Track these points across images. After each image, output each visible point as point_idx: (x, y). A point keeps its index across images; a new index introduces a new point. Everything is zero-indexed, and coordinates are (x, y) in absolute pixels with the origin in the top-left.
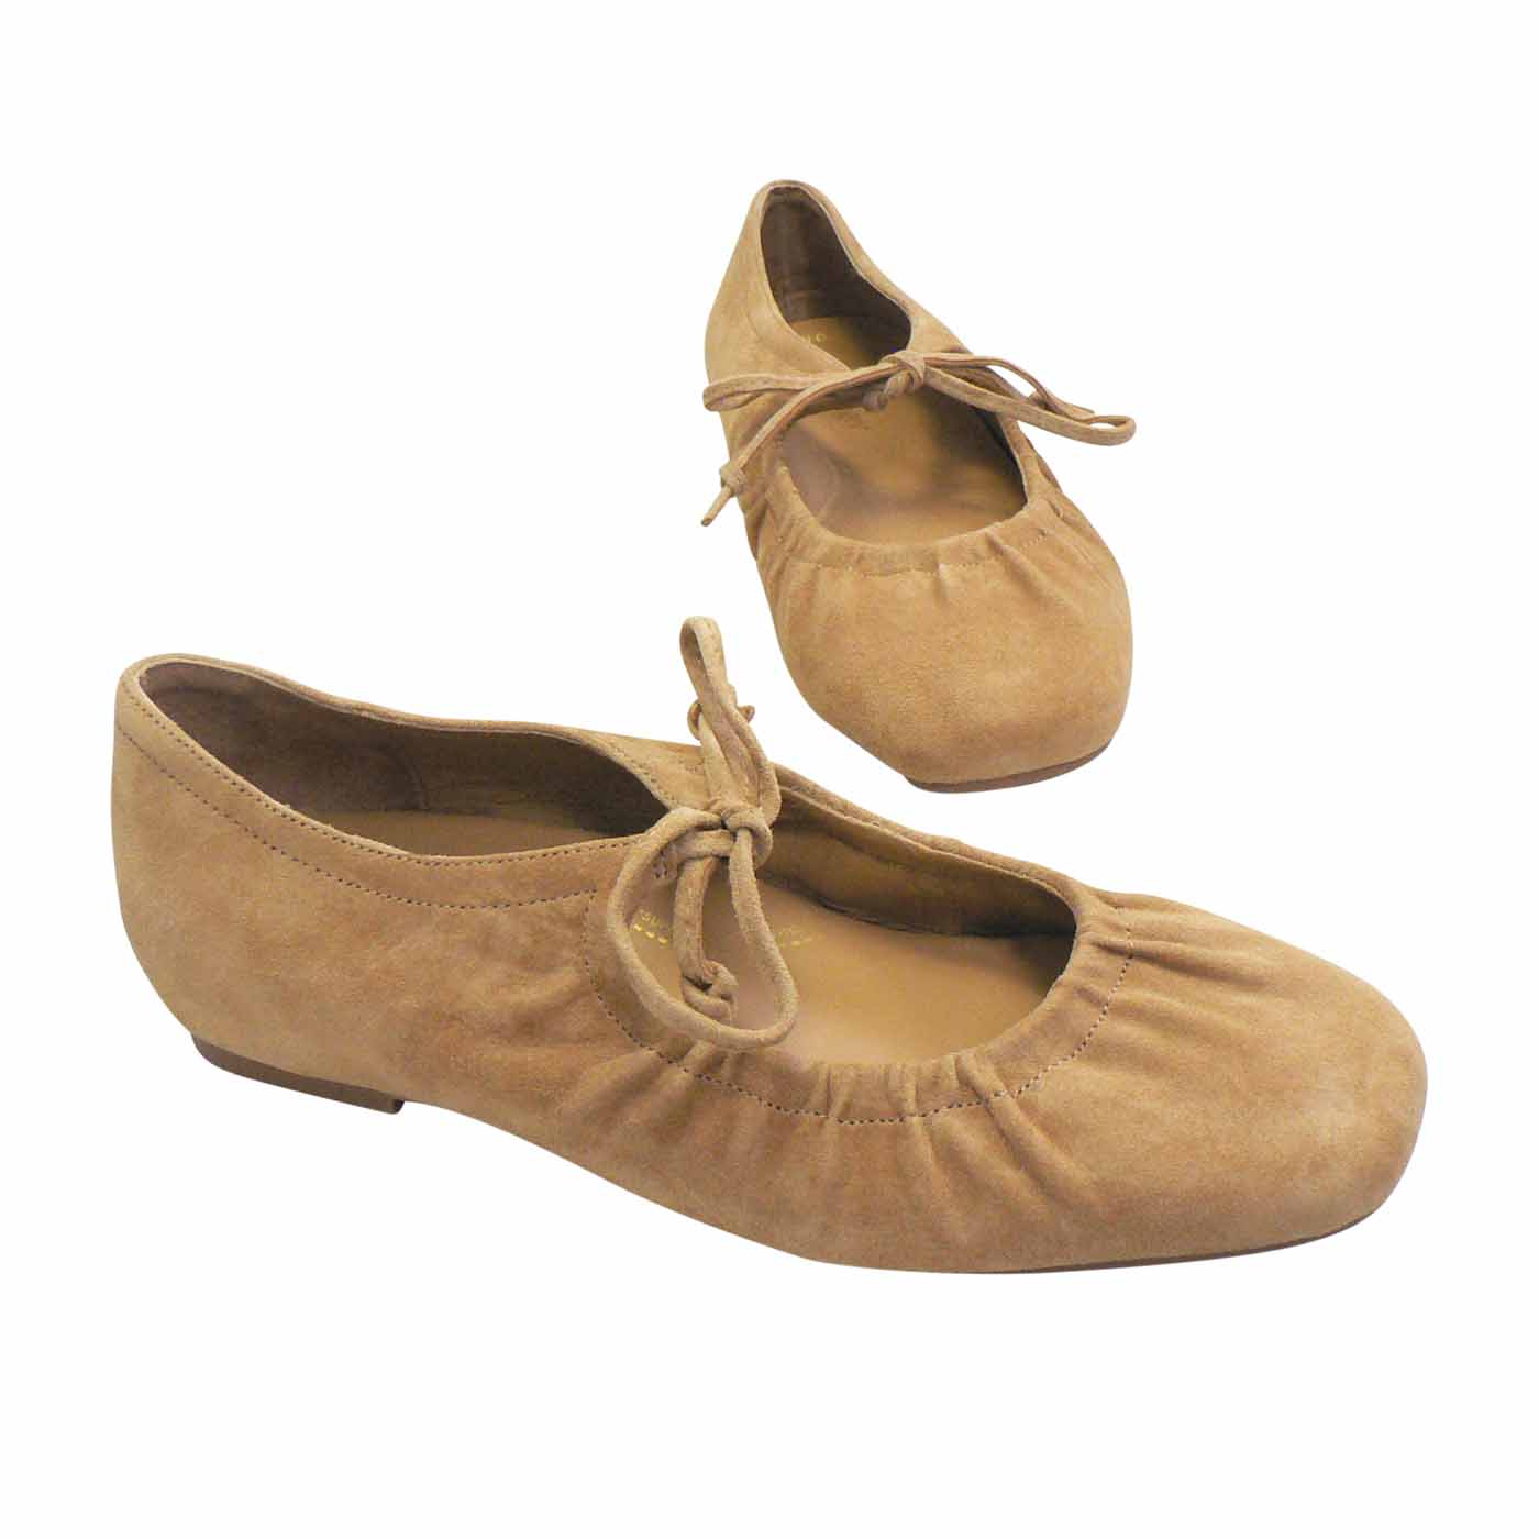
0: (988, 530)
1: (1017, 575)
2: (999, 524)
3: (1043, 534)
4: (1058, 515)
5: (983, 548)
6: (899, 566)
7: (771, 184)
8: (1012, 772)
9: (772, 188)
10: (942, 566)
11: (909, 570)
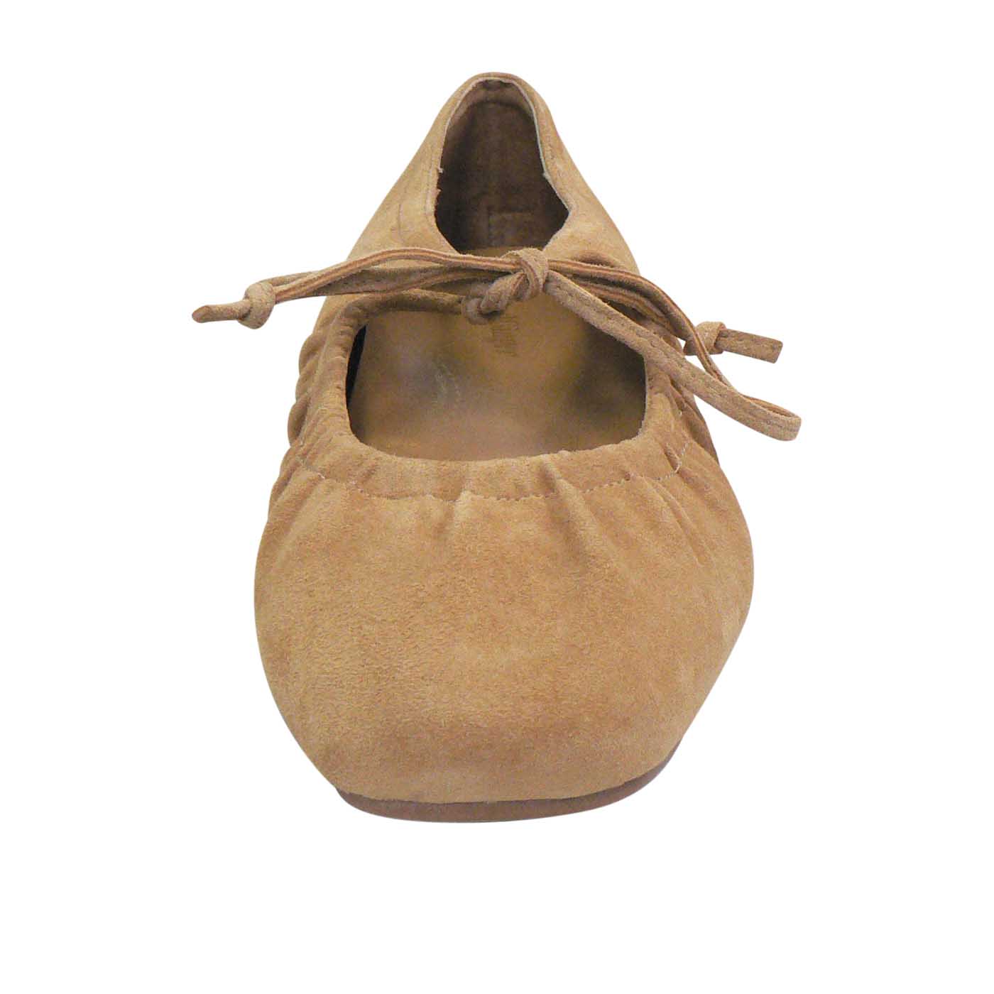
0: (545, 458)
1: (561, 522)
2: (565, 453)
3: (627, 478)
4: (674, 467)
5: (529, 481)
6: (416, 488)
7: (482, 75)
8: (460, 798)
9: (481, 80)
10: (465, 496)
11: (424, 494)
